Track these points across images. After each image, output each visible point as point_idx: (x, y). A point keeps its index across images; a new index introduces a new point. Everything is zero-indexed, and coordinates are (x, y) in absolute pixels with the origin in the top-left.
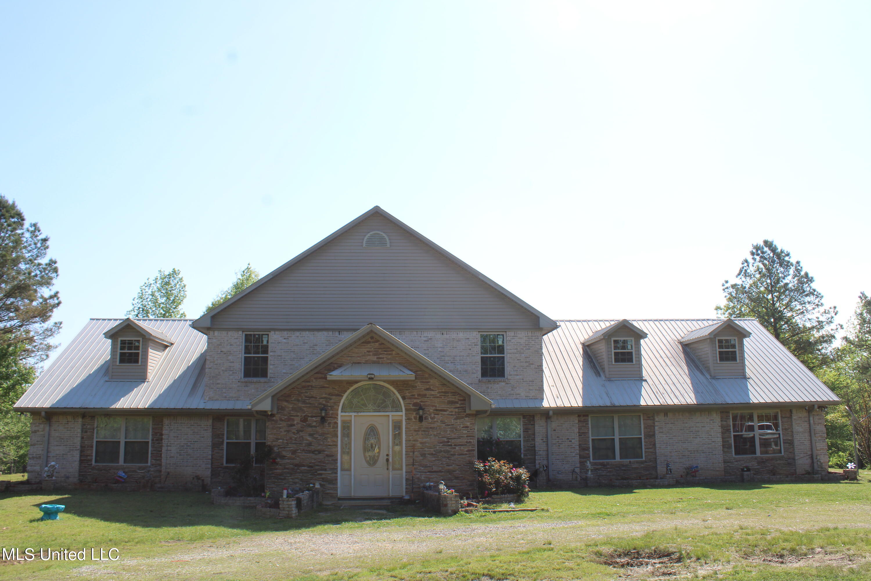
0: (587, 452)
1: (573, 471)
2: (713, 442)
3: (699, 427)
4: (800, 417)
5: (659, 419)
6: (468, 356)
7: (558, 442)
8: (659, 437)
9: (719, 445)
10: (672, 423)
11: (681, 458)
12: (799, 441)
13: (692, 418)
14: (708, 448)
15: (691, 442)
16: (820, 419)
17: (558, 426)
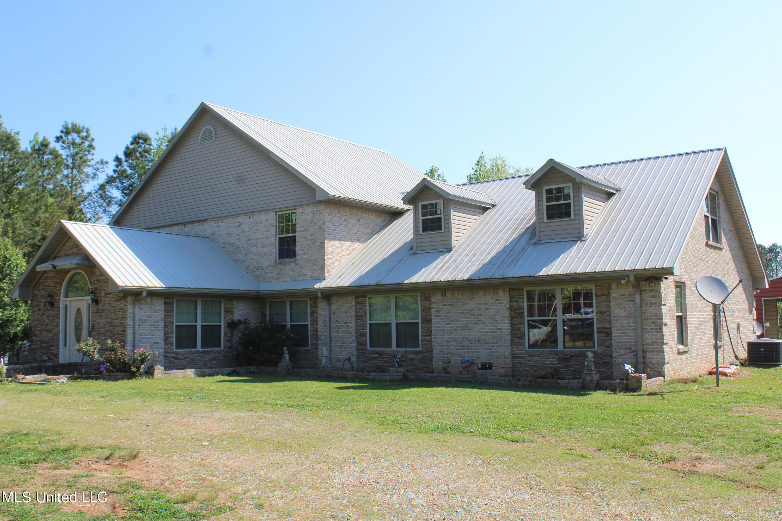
0: (364, 338)
1: (349, 359)
2: (499, 329)
3: (482, 310)
4: (622, 295)
5: (437, 298)
6: (267, 238)
7: (337, 326)
8: (436, 323)
9: (506, 333)
10: (450, 305)
11: (459, 349)
12: (620, 330)
13: (474, 299)
14: (492, 337)
15: (472, 329)
16: (653, 297)
17: (337, 309)
